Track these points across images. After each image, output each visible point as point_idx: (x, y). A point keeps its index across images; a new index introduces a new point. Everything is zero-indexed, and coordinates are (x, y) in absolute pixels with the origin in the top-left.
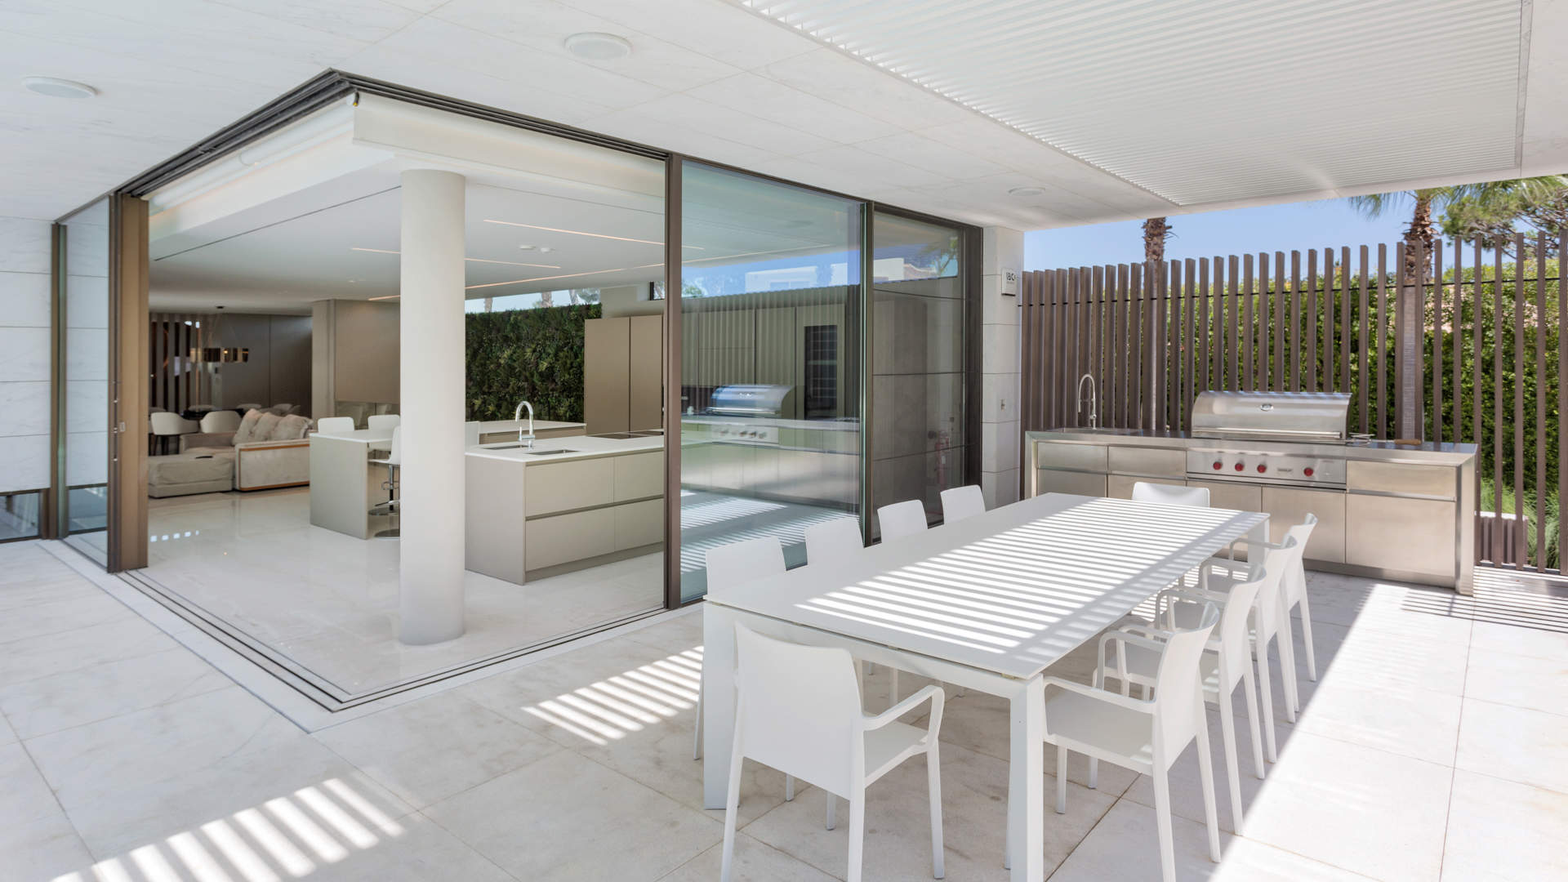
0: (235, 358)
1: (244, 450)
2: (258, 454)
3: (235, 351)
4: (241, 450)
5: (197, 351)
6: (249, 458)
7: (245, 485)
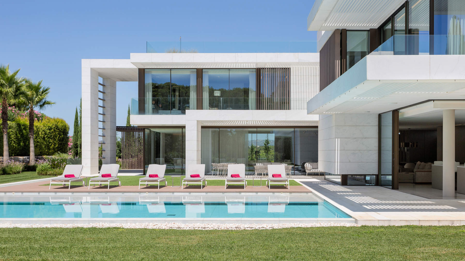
0: (414, 146)
1: (417, 171)
2: (420, 173)
3: (414, 143)
4: (416, 171)
5: (403, 143)
6: (418, 174)
7: (417, 181)
